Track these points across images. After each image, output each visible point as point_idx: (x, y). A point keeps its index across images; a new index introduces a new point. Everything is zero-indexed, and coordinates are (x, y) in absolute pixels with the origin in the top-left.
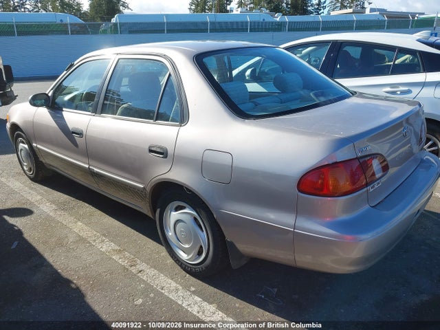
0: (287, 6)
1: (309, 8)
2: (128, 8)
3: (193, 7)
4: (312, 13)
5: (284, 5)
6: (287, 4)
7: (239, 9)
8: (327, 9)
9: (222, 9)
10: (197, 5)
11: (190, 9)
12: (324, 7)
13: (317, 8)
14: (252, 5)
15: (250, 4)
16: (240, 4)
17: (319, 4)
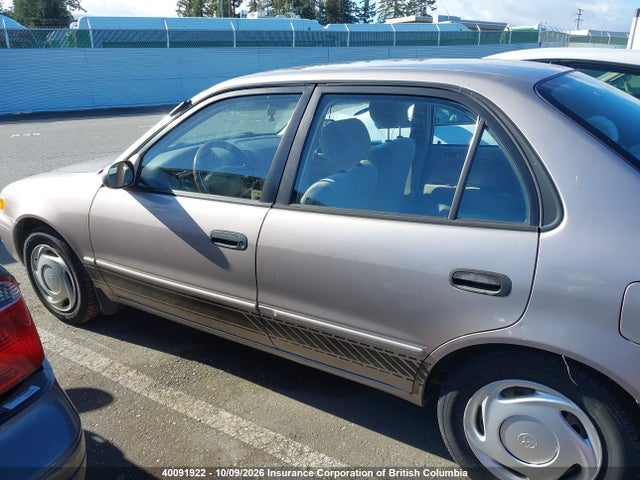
0: (321, 10)
1: (353, 14)
2: (80, 8)
3: (183, 9)
4: (356, 20)
5: (317, 8)
6: (321, 7)
7: (256, 14)
8: (377, 15)
9: (228, 12)
10: (189, 7)
11: (179, 11)
12: (374, 14)
13: (364, 15)
14: (271, 8)
15: (267, 6)
16: (254, 7)
17: (366, 9)
